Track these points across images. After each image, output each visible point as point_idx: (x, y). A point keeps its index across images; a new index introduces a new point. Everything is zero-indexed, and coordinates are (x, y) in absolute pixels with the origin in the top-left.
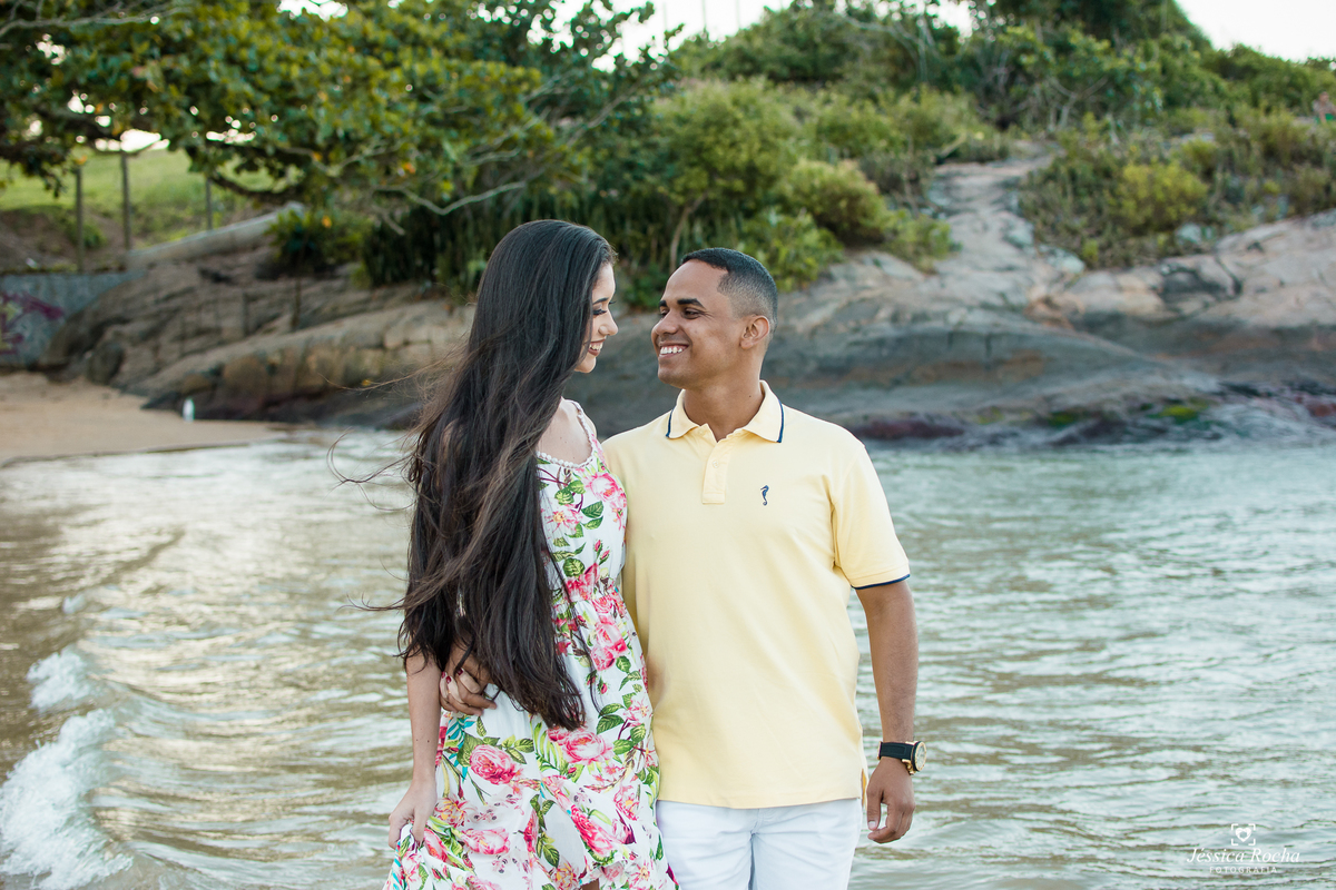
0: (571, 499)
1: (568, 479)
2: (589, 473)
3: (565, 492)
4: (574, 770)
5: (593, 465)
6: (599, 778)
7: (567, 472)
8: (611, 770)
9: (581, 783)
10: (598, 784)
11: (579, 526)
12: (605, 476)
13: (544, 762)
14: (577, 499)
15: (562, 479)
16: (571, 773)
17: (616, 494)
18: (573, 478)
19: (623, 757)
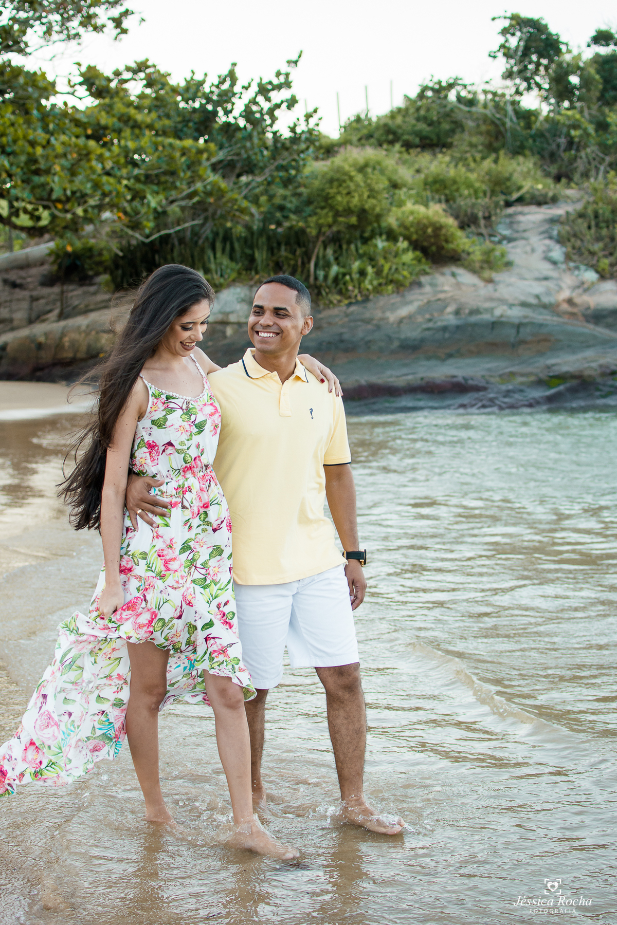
0: (189, 418)
1: (188, 407)
2: (201, 403)
3: (186, 414)
4: (165, 575)
5: (205, 398)
6: (177, 582)
7: (188, 403)
8: (182, 577)
9: (167, 584)
10: (176, 585)
11: (191, 435)
12: (211, 404)
13: (149, 568)
14: (193, 418)
15: (184, 407)
16: (162, 577)
17: (217, 415)
18: (191, 406)
19: (187, 570)
